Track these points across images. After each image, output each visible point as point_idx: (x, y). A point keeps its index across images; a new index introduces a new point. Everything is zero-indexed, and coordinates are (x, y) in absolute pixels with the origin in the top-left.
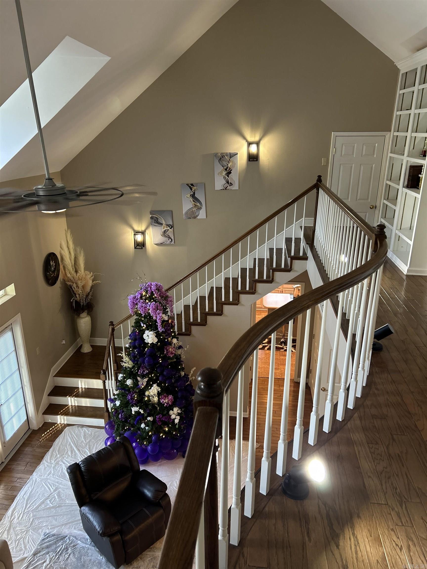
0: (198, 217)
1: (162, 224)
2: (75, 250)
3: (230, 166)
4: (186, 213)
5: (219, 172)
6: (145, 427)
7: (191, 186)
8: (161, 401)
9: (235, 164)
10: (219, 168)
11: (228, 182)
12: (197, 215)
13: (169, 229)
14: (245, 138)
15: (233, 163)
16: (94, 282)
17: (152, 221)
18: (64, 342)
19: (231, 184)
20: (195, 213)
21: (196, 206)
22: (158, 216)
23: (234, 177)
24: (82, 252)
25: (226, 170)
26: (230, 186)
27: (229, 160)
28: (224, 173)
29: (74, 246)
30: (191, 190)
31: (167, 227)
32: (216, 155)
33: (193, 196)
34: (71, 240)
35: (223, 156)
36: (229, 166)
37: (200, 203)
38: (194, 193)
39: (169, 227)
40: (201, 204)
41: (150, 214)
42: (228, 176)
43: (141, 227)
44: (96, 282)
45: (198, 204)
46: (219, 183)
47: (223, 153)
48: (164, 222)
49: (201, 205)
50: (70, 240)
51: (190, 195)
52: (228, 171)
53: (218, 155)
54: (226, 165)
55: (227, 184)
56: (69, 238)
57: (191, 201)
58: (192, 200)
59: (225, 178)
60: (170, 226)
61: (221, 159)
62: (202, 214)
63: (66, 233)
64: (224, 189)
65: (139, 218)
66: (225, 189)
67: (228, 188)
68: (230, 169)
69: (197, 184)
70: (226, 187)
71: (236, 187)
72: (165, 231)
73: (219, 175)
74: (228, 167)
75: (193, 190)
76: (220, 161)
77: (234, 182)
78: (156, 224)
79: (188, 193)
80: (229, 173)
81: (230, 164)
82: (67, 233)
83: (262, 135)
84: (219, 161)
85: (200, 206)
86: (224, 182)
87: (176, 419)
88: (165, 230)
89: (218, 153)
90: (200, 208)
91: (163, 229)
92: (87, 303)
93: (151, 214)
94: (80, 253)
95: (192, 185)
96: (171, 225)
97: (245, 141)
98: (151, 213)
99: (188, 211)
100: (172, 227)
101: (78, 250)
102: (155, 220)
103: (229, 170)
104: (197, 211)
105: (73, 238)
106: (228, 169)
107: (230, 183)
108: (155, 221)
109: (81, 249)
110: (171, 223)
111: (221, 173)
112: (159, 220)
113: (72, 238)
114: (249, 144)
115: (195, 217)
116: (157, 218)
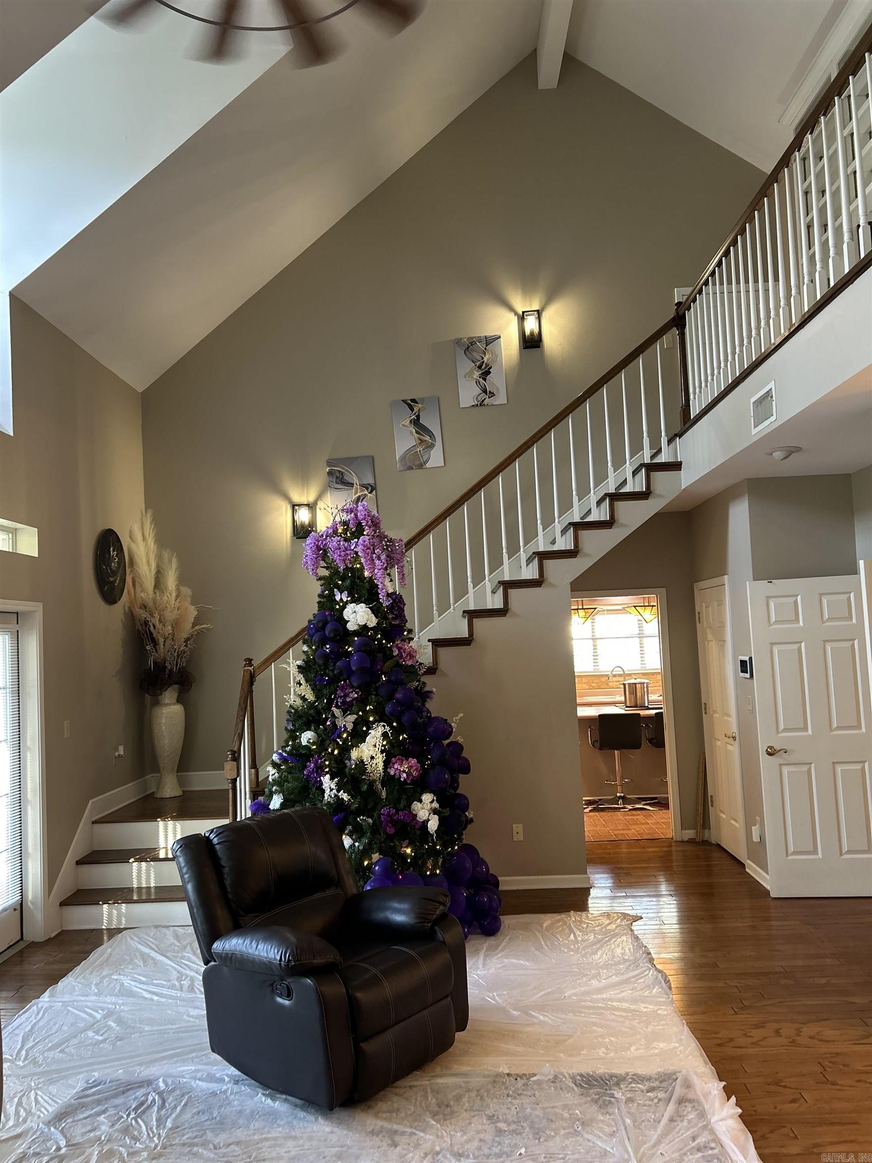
0: (428, 465)
1: (352, 485)
2: (159, 557)
3: (488, 360)
4: (403, 458)
5: (467, 373)
6: (353, 844)
7: (410, 404)
8: (392, 773)
9: (496, 356)
10: (465, 366)
11: (485, 391)
12: (425, 460)
13: (367, 493)
14: (511, 309)
15: (492, 355)
16: (197, 627)
17: (332, 480)
18: (121, 751)
19: (492, 394)
20: (422, 457)
21: (422, 441)
22: (343, 468)
23: (497, 381)
24: (174, 560)
25: (480, 367)
26: (489, 398)
27: (485, 349)
28: (477, 374)
29: (157, 547)
30: (412, 410)
31: (362, 491)
32: (458, 342)
33: (416, 422)
34: (152, 535)
35: (472, 343)
36: (485, 360)
37: (431, 434)
38: (418, 417)
39: (367, 489)
40: (432, 436)
41: (327, 465)
42: (485, 380)
43: (307, 497)
44: (201, 627)
45: (427, 438)
46: (468, 394)
47: (472, 338)
48: (356, 480)
49: (434, 439)
50: (149, 534)
51: (411, 422)
52: (483, 369)
53: (462, 341)
54: (479, 358)
55: (484, 394)
56: (148, 530)
57: (411, 433)
58: (414, 431)
59: (477, 382)
60: (370, 488)
61: (468, 348)
62: (436, 458)
63: (142, 519)
64: (477, 405)
65: (303, 477)
66: (480, 405)
67: (486, 402)
68: (487, 365)
69: (423, 400)
70: (483, 401)
71: (501, 399)
72: (358, 498)
73: (467, 378)
74: (483, 362)
75: (416, 409)
76: (467, 352)
77: (498, 388)
78: (339, 486)
79: (408, 416)
80: (486, 374)
81: (487, 356)
82: (144, 518)
83: (544, 302)
84: (465, 352)
85: (430, 441)
86: (478, 391)
87: (429, 820)
88: (359, 496)
89: (462, 339)
90: (432, 446)
91: (355, 495)
92: (180, 669)
93: (329, 466)
94: (170, 562)
95: (414, 401)
96: (371, 486)
97: (513, 314)
98: (329, 463)
99: (407, 454)
100: (372, 488)
101: (166, 556)
102: (337, 478)
103: (485, 368)
104: (425, 452)
105: (155, 531)
106: (484, 366)
107: (490, 392)
108: (338, 480)
109: (173, 555)
110: (371, 481)
111: (470, 374)
112: (345, 478)
113: (153, 531)
114: (522, 318)
115: (421, 466)
116: (342, 473)
